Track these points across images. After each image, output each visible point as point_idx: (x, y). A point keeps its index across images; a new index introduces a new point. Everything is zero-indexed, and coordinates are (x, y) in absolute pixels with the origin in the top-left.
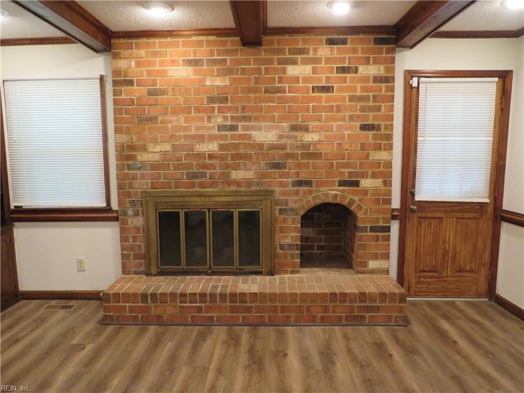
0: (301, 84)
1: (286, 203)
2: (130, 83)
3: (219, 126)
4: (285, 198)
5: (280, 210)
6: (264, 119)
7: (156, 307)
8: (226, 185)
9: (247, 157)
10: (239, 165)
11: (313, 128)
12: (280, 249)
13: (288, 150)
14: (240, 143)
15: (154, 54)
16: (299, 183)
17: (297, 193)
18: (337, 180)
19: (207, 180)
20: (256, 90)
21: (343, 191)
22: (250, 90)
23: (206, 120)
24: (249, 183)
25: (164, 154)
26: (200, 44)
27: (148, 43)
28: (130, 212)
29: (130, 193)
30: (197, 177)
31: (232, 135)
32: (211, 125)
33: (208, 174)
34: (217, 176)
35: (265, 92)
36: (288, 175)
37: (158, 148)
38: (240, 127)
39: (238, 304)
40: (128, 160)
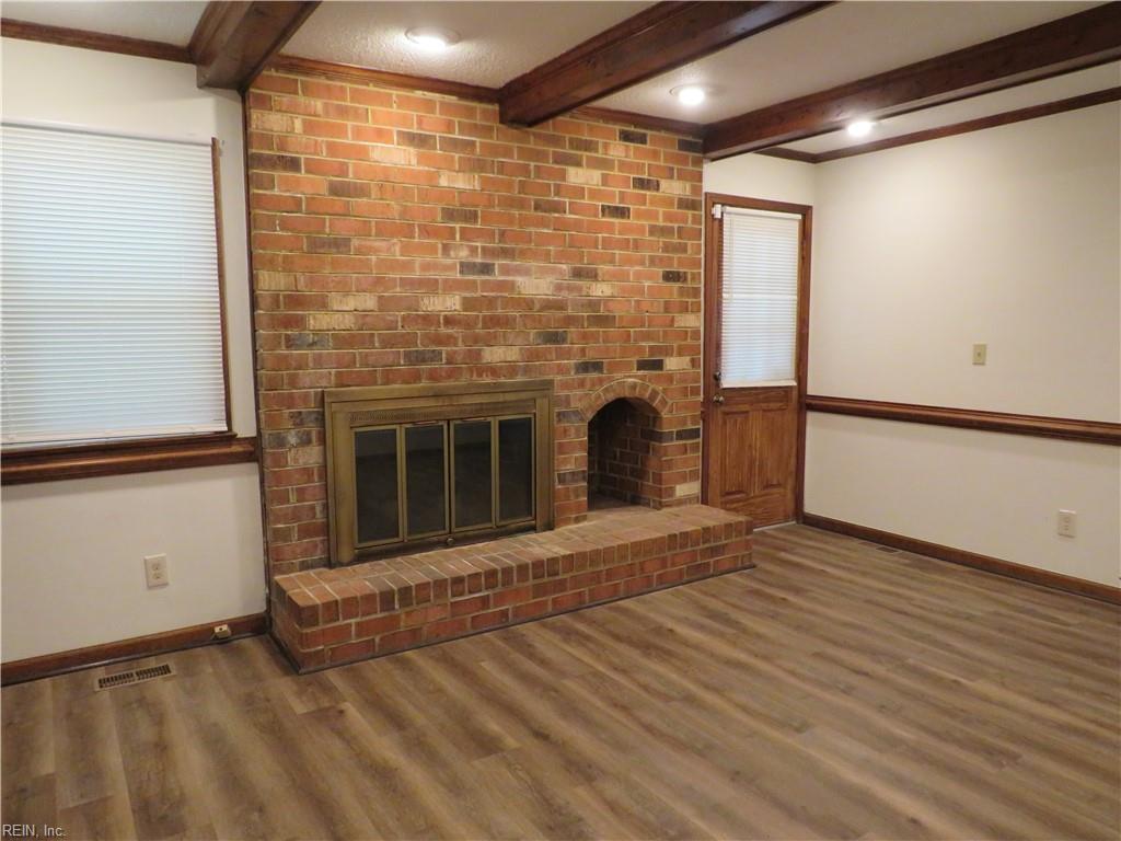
0: (586, 201)
1: (567, 400)
2: (293, 164)
3: (462, 264)
4: (566, 393)
5: (559, 414)
6: (535, 255)
7: (408, 614)
8: (475, 375)
9: (506, 322)
10: (495, 337)
11: (603, 274)
12: (560, 482)
13: (570, 312)
14: (496, 298)
15: (343, 112)
16: (585, 367)
17: (582, 384)
18: (635, 359)
19: (441, 365)
20: (522, 204)
21: (643, 378)
22: (510, 203)
23: (440, 251)
24: (512, 369)
25: (361, 314)
26: (429, 106)
27: (328, 88)
28: (292, 439)
29: (291, 396)
30: (424, 361)
31: (484, 282)
32: (449, 261)
33: (444, 355)
34: (459, 358)
35: (536, 209)
36: (568, 354)
37: (351, 303)
38: (496, 266)
39: (546, 579)
40: (286, 328)
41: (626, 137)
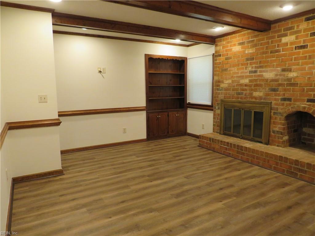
0: (289, 46)
1: (277, 109)
2: (220, 55)
3: (250, 71)
4: (277, 107)
5: (274, 112)
6: (270, 66)
7: (213, 144)
8: (251, 99)
9: (260, 85)
10: (257, 89)
11: (294, 69)
12: (273, 133)
13: (280, 82)
14: (258, 79)
15: (228, 43)
16: (284, 99)
17: (283, 105)
18: (306, 98)
19: (243, 96)
20: (266, 53)
21: (309, 105)
22: (263, 53)
23: (245, 69)
24: (261, 98)
25: (229, 84)
26: (244, 35)
27: (226, 38)
28: (217, 108)
29: (217, 100)
30: (240, 94)
31: (254, 75)
32: (246, 71)
33: (244, 93)
34: (247, 94)
35: (271, 53)
36: (279, 95)
37: (227, 82)
38: (258, 71)
40: (217, 87)
41: (308, 19)
